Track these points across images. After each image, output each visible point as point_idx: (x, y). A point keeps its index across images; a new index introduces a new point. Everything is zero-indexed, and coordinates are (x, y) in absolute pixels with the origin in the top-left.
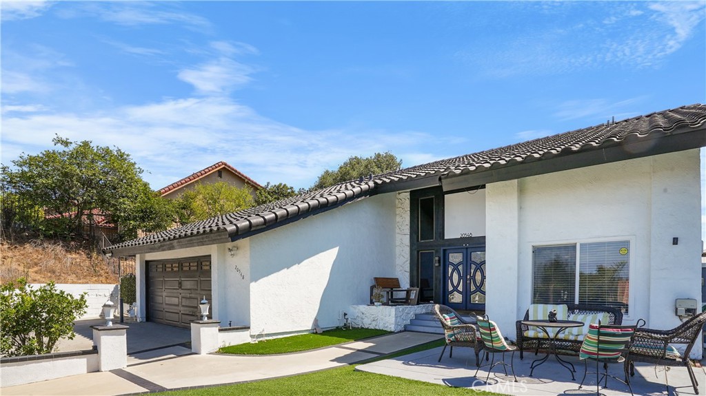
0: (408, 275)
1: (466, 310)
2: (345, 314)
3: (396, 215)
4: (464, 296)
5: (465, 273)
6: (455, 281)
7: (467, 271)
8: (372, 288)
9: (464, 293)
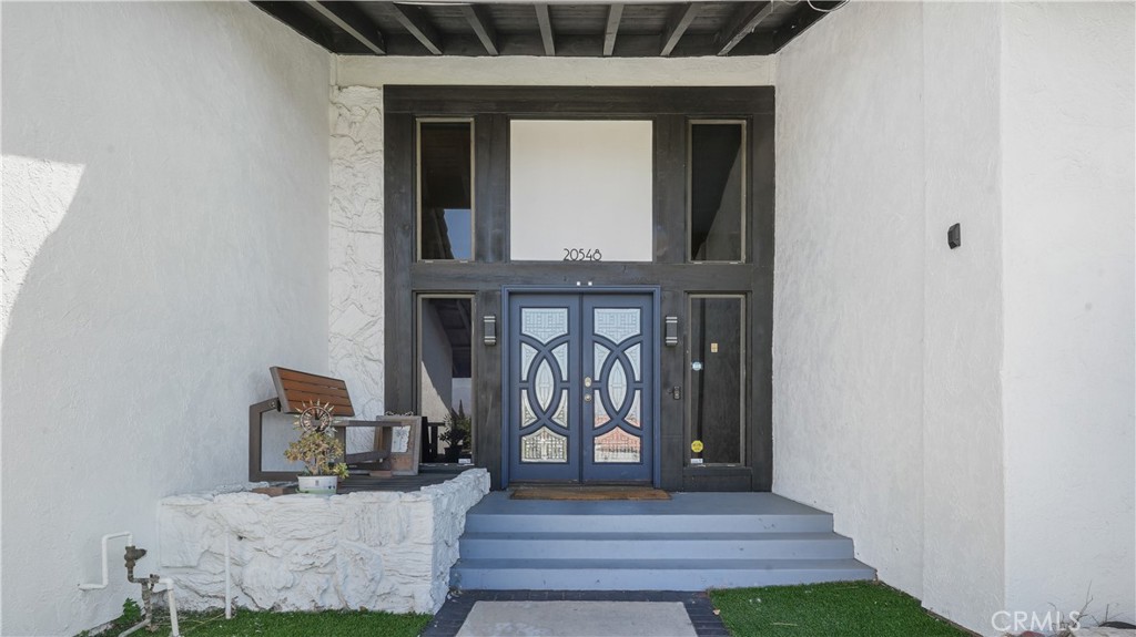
0: (378, 371)
1: (581, 482)
2: (134, 555)
3: (331, 160)
4: (575, 443)
5: (575, 373)
6: (544, 397)
7: (581, 360)
8: (258, 413)
9: (574, 432)
